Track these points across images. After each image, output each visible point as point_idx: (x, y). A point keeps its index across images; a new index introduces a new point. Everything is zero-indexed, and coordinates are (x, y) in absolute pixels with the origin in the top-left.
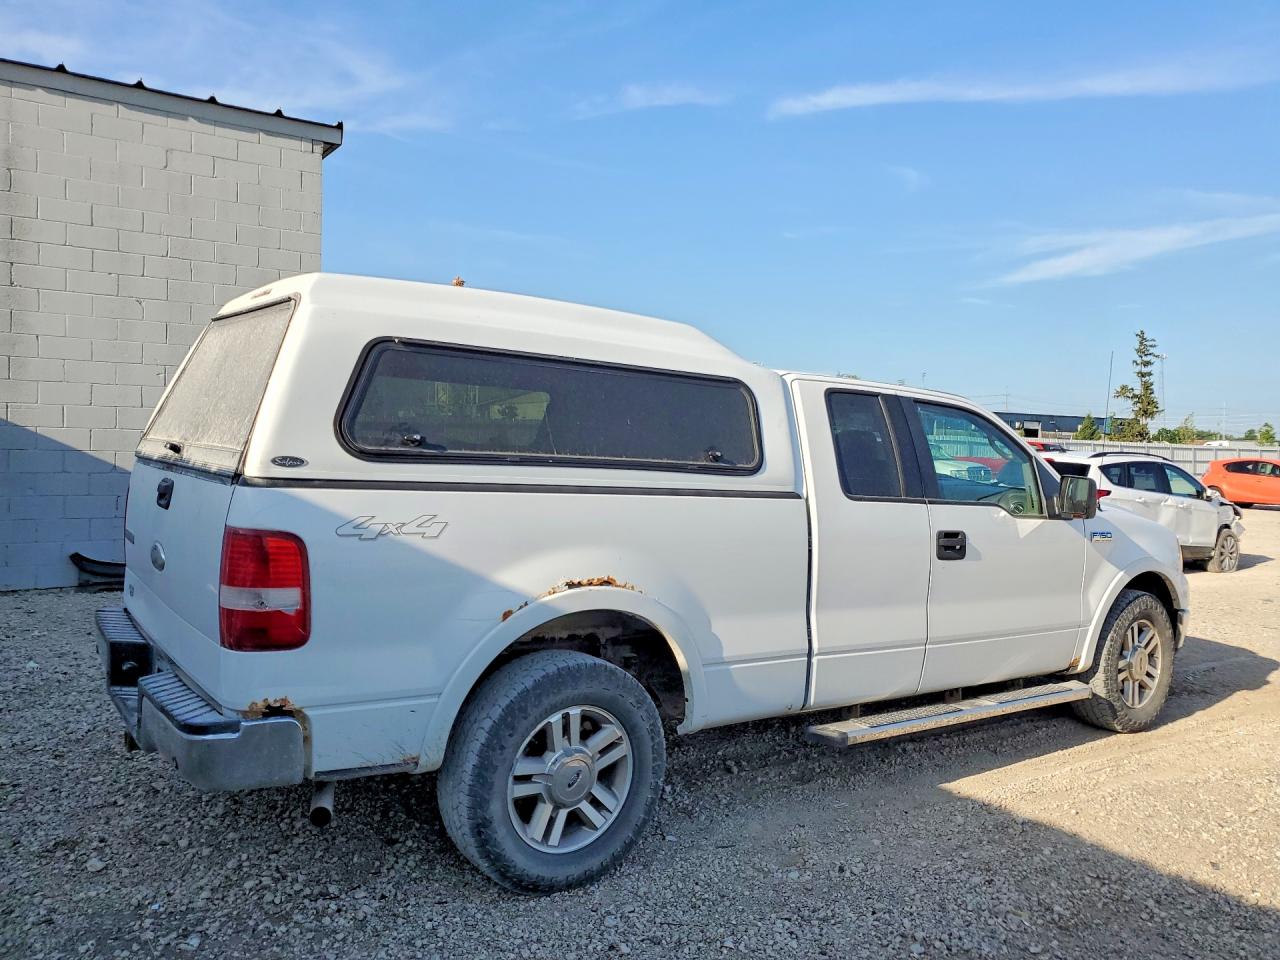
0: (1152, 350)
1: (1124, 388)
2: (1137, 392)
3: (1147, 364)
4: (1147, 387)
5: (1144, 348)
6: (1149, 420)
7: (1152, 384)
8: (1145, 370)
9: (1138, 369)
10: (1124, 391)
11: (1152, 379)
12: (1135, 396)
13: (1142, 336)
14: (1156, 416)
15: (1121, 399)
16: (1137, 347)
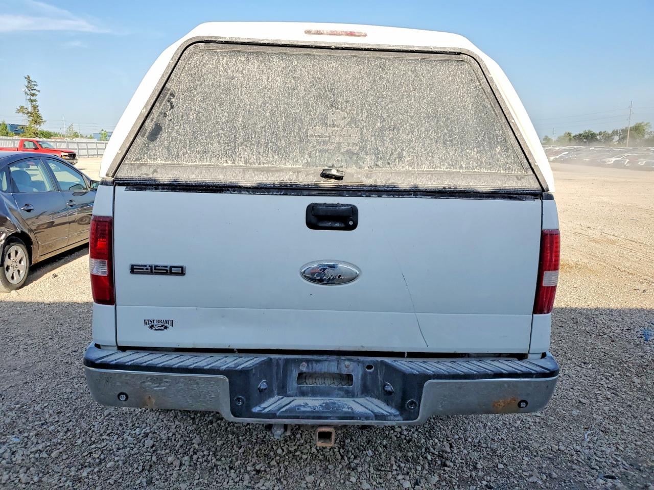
0: (35, 87)
1: (22, 107)
2: (30, 110)
3: (33, 95)
4: (35, 108)
5: (31, 86)
6: (38, 126)
7: (38, 106)
8: (32, 98)
9: (28, 97)
10: (22, 109)
11: (37, 104)
12: (29, 113)
13: (28, 78)
14: (42, 124)
15: (21, 114)
16: (27, 85)
